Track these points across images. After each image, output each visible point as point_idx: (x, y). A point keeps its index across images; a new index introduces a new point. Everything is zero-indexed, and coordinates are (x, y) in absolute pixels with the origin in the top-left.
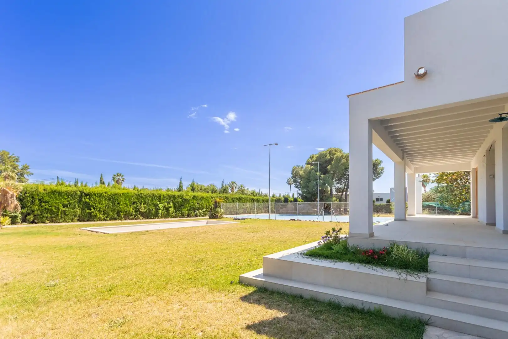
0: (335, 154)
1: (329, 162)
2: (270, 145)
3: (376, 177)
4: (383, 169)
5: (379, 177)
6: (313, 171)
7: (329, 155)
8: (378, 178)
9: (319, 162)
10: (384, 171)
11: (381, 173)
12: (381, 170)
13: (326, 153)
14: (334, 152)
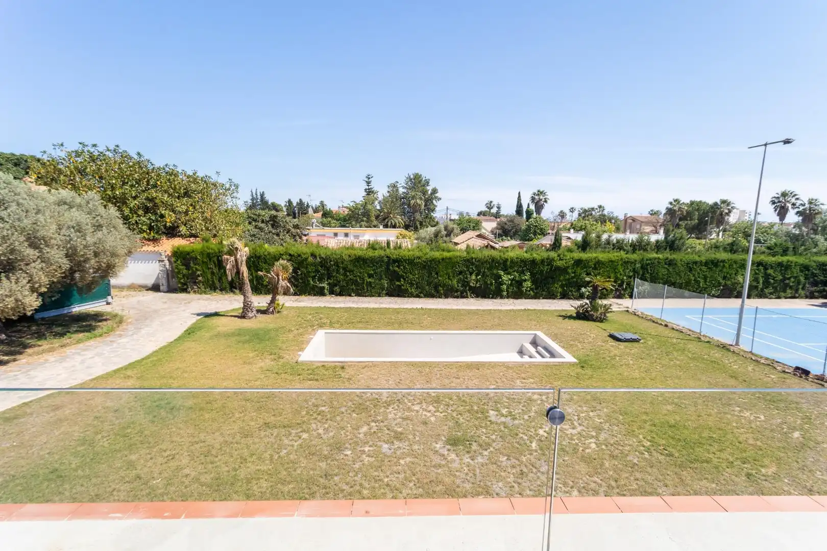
2: (764, 145)
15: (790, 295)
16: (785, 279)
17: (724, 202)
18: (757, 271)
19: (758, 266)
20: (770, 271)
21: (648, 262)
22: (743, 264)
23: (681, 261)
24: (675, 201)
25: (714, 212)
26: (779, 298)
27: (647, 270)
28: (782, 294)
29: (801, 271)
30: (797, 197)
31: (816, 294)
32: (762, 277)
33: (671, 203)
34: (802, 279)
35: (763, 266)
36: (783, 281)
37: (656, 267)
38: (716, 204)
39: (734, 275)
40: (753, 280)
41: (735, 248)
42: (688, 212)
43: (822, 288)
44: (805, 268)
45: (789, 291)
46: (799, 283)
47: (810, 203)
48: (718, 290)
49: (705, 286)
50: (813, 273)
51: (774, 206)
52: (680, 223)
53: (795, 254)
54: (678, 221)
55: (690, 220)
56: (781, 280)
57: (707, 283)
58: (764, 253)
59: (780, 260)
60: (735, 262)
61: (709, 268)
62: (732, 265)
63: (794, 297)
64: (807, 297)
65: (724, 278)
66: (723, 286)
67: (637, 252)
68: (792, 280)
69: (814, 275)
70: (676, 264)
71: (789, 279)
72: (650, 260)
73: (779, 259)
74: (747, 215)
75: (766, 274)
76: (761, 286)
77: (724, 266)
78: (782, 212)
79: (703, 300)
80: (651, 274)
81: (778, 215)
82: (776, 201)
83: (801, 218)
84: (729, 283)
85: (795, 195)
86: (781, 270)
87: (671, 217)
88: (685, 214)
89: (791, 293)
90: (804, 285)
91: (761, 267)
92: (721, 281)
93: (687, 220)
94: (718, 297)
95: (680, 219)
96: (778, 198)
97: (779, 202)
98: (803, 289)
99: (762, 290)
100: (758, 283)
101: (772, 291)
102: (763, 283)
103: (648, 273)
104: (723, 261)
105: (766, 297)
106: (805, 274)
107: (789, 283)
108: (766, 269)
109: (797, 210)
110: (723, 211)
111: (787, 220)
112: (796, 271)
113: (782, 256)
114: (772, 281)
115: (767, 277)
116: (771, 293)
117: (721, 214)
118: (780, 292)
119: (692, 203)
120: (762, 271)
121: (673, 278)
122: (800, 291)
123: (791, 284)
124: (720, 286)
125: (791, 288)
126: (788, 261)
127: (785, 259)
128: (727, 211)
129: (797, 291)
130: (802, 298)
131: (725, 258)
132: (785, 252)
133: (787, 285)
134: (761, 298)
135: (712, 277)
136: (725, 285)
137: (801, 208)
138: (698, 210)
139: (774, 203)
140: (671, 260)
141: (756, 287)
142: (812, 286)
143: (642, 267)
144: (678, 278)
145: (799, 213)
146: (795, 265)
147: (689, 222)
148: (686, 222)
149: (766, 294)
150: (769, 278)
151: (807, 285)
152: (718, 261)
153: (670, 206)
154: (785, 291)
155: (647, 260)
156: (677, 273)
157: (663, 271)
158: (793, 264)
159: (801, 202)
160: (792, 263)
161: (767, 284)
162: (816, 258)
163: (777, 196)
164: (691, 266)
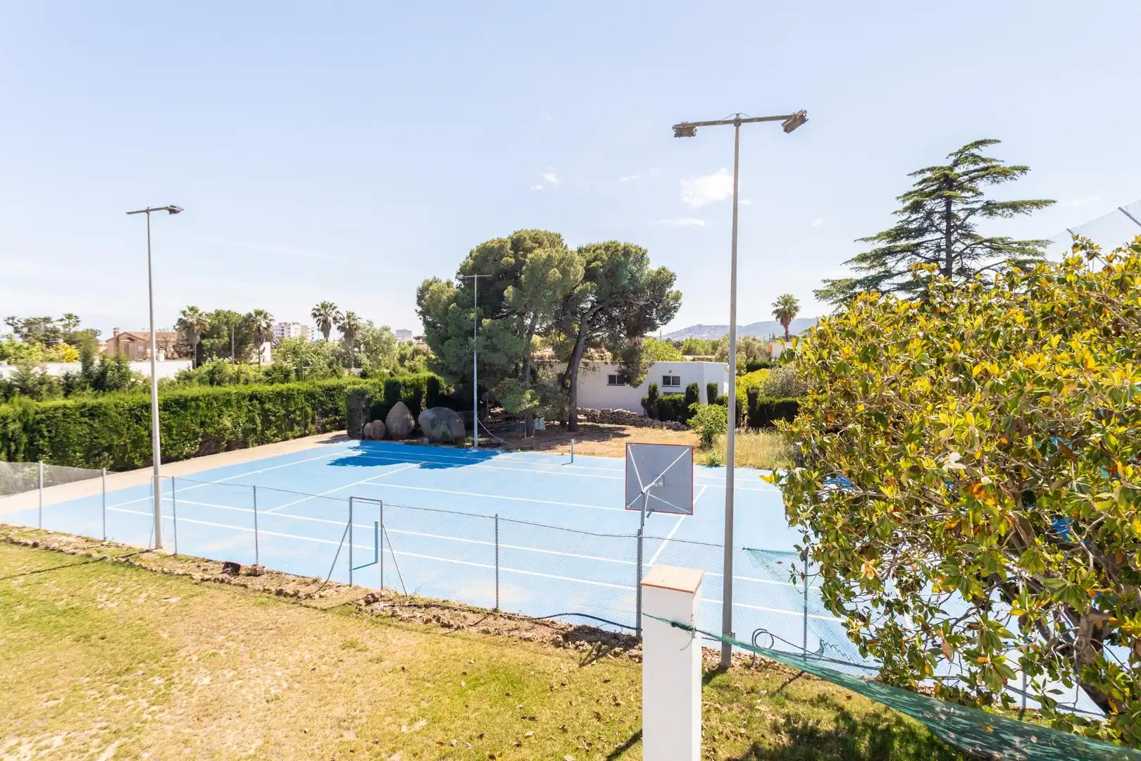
0: (531, 250)
1: (511, 275)
2: (147, 211)
3: (661, 320)
4: (677, 298)
5: (668, 319)
6: (454, 305)
7: (512, 252)
8: (665, 324)
9: (476, 276)
10: (680, 305)
11: (675, 307)
12: (673, 299)
13: (502, 247)
14: (529, 243)
15: (299, 434)
16: (288, 413)
17: (259, 313)
18: (251, 408)
19: (251, 400)
20: (268, 406)
21: (38, 417)
22: (228, 400)
23: (116, 406)
24: (192, 309)
25: (249, 327)
26: (286, 439)
27: (40, 432)
28: (290, 434)
29: (307, 400)
30: (337, 310)
31: (328, 426)
32: (259, 414)
33: (184, 313)
34: (309, 410)
35: (257, 400)
36: (287, 415)
37: (61, 424)
38: (250, 315)
39: (217, 418)
40: (247, 421)
41: (217, 377)
42: (213, 327)
43: (332, 418)
44: (310, 396)
45: (296, 428)
46: (306, 416)
47: (349, 317)
48: (196, 444)
49: (171, 442)
50: (320, 401)
51: (316, 319)
52: (203, 342)
53: (298, 380)
54: (198, 337)
55: (218, 338)
56: (284, 415)
57: (175, 437)
58: (260, 380)
59: (278, 390)
60: (216, 398)
61: (173, 413)
62: (211, 404)
63: (304, 435)
64: (319, 432)
65: (202, 424)
66: (202, 437)
67: (16, 399)
68: (298, 412)
69: (322, 403)
70: (105, 414)
71: (294, 412)
72: (43, 413)
73: (278, 387)
74: (310, 331)
75: (263, 409)
76: (259, 428)
77: (198, 407)
78: (325, 328)
79: (100, 479)
80: (50, 437)
81: (322, 330)
82: (317, 314)
83: (343, 334)
84: (210, 430)
85: (335, 307)
86: (282, 402)
87: (188, 333)
88: (208, 329)
89: (300, 431)
90: (313, 418)
91: (255, 402)
92: (197, 430)
93: (213, 338)
94: (197, 455)
95: (203, 337)
96: (318, 310)
97: (320, 315)
98: (313, 422)
99: (263, 432)
100: (256, 424)
101: (275, 432)
102: (262, 423)
103: (43, 436)
104: (196, 399)
105: (269, 441)
106: (312, 404)
107: (295, 418)
108: (262, 403)
109: (338, 324)
110: (260, 325)
111: (331, 338)
112: (301, 400)
113: (283, 383)
114: (273, 419)
115: (265, 414)
116: (275, 436)
117: (259, 330)
118: (286, 431)
119: (218, 314)
120: (258, 406)
121: (104, 438)
122: (310, 426)
123: (298, 419)
124: (197, 438)
125: (298, 424)
126: (289, 389)
127: (284, 387)
128: (265, 326)
129: (306, 426)
130: (313, 434)
131: (198, 394)
132: (286, 377)
133: (293, 422)
134: (263, 444)
135: (180, 425)
136: (205, 435)
137: (342, 322)
138: (227, 323)
139: (315, 315)
140: (93, 408)
141: (254, 430)
142: (322, 418)
143: (25, 428)
144: (115, 437)
145: (341, 328)
146: (298, 394)
147: (217, 341)
148: (212, 341)
149: (268, 438)
150: (269, 415)
151: (317, 417)
152: (186, 400)
153: (182, 316)
154: (292, 429)
155: (37, 413)
156: (110, 429)
157: (79, 430)
158: (295, 393)
159: (341, 316)
160: (293, 391)
161: (267, 423)
162: (320, 383)
163: (317, 307)
164: (139, 413)
